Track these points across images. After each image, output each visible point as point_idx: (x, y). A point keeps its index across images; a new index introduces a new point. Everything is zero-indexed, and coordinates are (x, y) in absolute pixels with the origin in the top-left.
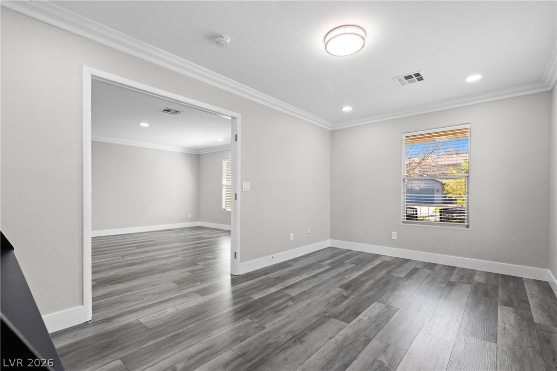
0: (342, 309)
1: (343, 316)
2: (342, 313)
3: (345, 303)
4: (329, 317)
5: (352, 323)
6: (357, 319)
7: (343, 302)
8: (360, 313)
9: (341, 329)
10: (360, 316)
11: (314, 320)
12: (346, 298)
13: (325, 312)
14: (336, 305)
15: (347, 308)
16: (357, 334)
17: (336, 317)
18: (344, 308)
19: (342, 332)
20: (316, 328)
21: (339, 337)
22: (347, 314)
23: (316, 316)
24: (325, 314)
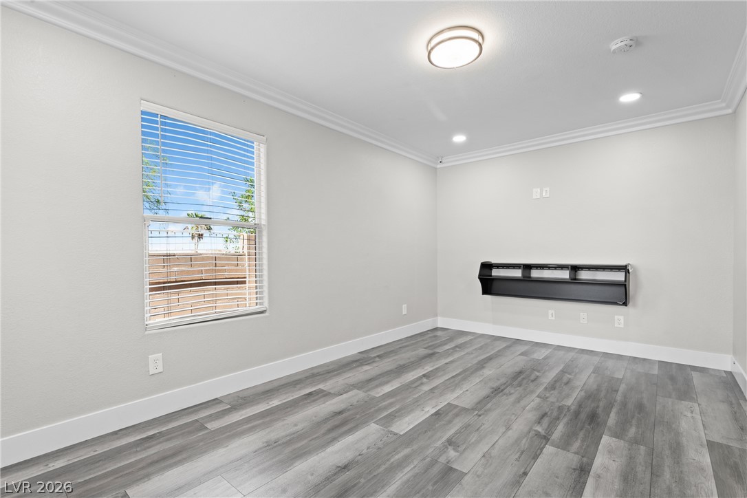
0: (457, 420)
1: (455, 411)
2: (457, 415)
3: (451, 432)
4: (473, 409)
5: (446, 403)
6: (438, 408)
7: (456, 434)
8: (432, 415)
9: (458, 397)
10: (434, 411)
11: (489, 405)
12: (450, 442)
13: (480, 416)
14: (467, 426)
15: (450, 422)
16: (441, 394)
17: (465, 410)
18: (454, 422)
19: (456, 395)
20: (484, 398)
21: (458, 392)
22: (450, 414)
23: (489, 410)
24: (479, 413)
